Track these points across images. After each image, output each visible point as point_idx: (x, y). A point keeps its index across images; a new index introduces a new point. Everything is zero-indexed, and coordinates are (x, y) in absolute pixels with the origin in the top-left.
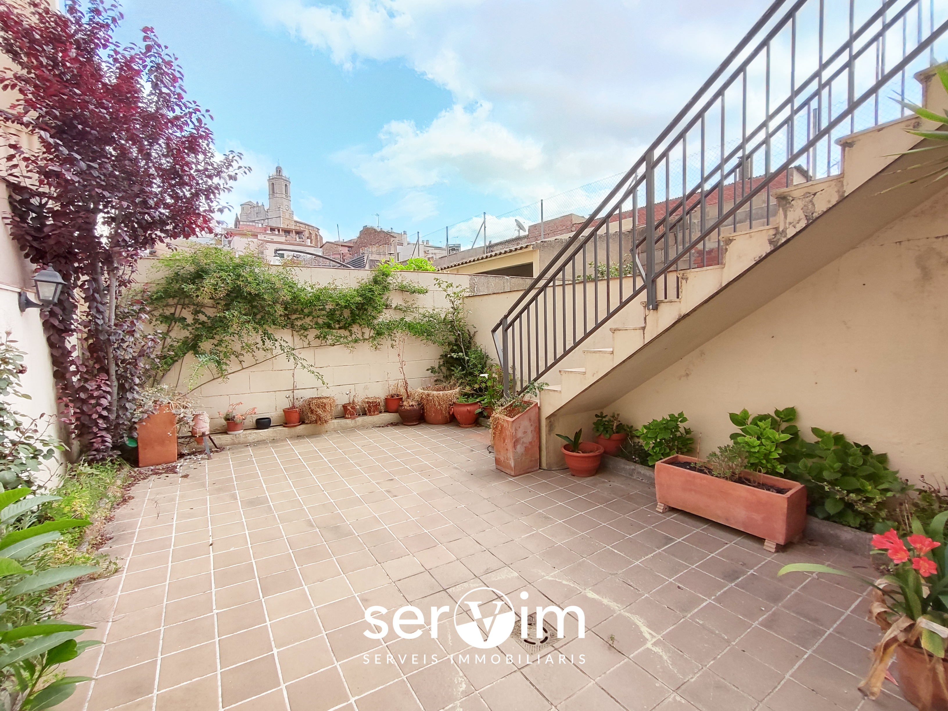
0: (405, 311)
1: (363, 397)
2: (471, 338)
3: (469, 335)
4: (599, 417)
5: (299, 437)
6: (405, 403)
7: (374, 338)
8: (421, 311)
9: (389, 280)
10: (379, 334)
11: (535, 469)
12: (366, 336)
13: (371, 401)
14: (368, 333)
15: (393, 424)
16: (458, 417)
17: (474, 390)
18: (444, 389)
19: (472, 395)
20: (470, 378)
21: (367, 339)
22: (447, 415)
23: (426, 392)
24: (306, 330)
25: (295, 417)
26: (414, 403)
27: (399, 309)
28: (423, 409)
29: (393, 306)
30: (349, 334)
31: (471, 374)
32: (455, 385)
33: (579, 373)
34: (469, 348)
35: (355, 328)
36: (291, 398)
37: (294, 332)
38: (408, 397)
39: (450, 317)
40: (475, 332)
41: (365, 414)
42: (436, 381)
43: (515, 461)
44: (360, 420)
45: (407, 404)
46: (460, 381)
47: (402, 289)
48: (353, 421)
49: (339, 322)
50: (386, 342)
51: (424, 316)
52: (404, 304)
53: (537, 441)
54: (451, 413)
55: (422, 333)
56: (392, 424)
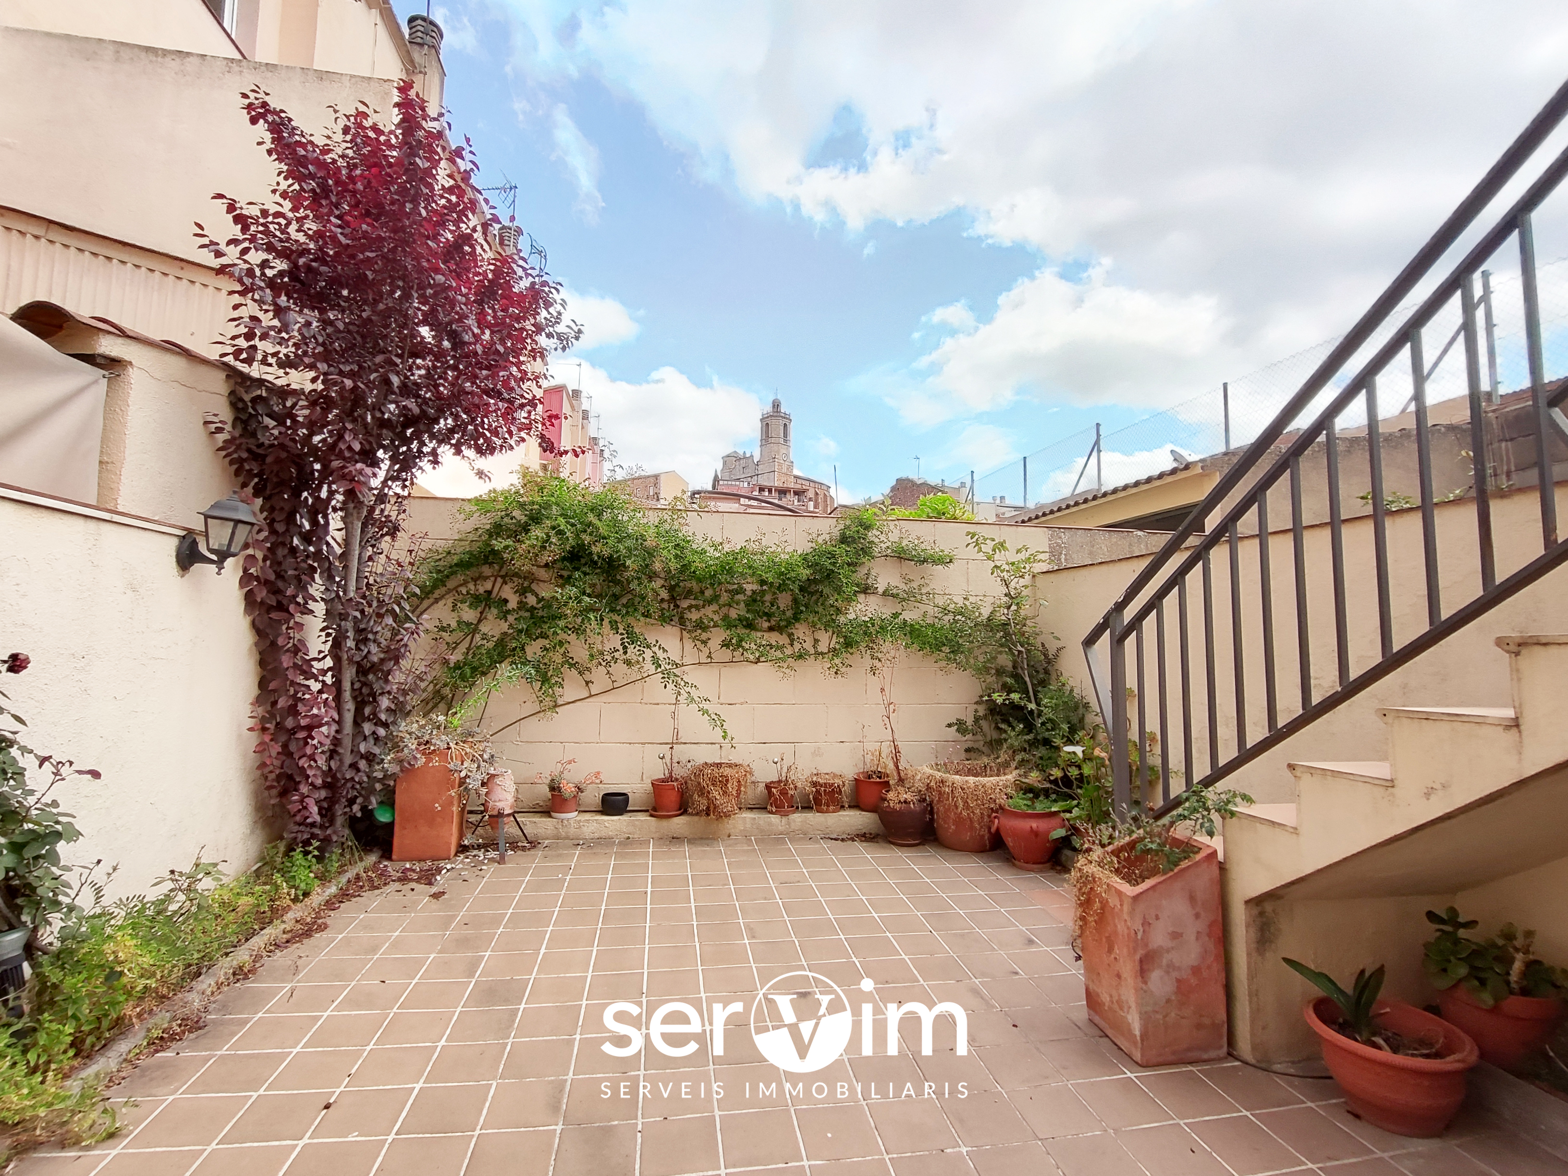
0: (904, 600)
1: (807, 773)
2: (1049, 662)
3: (1045, 655)
4: (1442, 921)
5: (675, 839)
6: (891, 795)
7: (834, 652)
8: (940, 601)
9: (872, 535)
10: (849, 644)
11: (1213, 1054)
12: (823, 647)
13: (821, 781)
14: (826, 640)
15: (866, 837)
16: (1010, 842)
17: (1051, 782)
18: (984, 771)
19: (1046, 793)
20: (1042, 751)
21: (822, 653)
22: (984, 832)
23: (939, 775)
24: (705, 629)
25: (672, 798)
26: (908, 796)
27: (893, 595)
28: (932, 812)
29: (881, 590)
30: (787, 641)
31: (1047, 742)
32: (1006, 765)
33: (1367, 780)
34: (1043, 683)
35: (801, 631)
36: (668, 759)
37: (684, 633)
38: (901, 781)
39: (1001, 616)
40: (1059, 650)
41: (807, 808)
42: (968, 750)
43: (1146, 1018)
44: (798, 818)
45: (895, 797)
46: (1018, 758)
47: (901, 555)
48: (784, 819)
49: (768, 616)
50: (861, 661)
51: (945, 611)
52: (902, 586)
53: (1217, 968)
54: (993, 830)
55: (937, 647)
56: (864, 835)
